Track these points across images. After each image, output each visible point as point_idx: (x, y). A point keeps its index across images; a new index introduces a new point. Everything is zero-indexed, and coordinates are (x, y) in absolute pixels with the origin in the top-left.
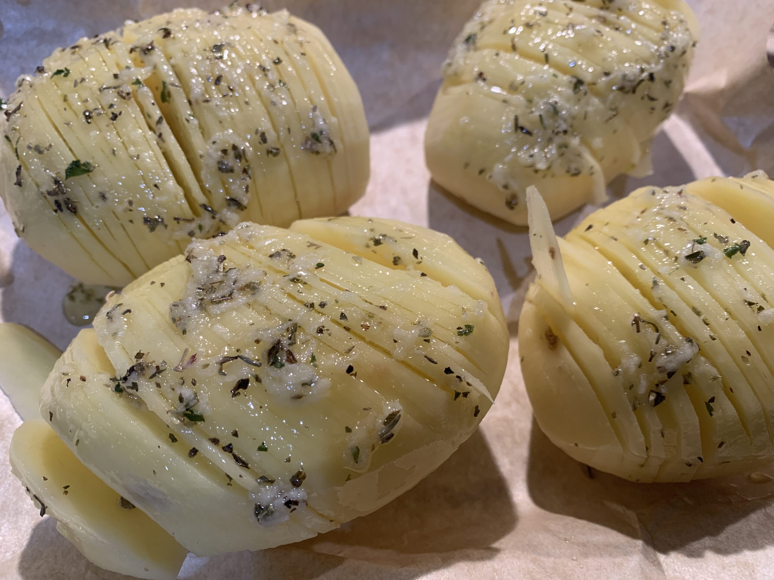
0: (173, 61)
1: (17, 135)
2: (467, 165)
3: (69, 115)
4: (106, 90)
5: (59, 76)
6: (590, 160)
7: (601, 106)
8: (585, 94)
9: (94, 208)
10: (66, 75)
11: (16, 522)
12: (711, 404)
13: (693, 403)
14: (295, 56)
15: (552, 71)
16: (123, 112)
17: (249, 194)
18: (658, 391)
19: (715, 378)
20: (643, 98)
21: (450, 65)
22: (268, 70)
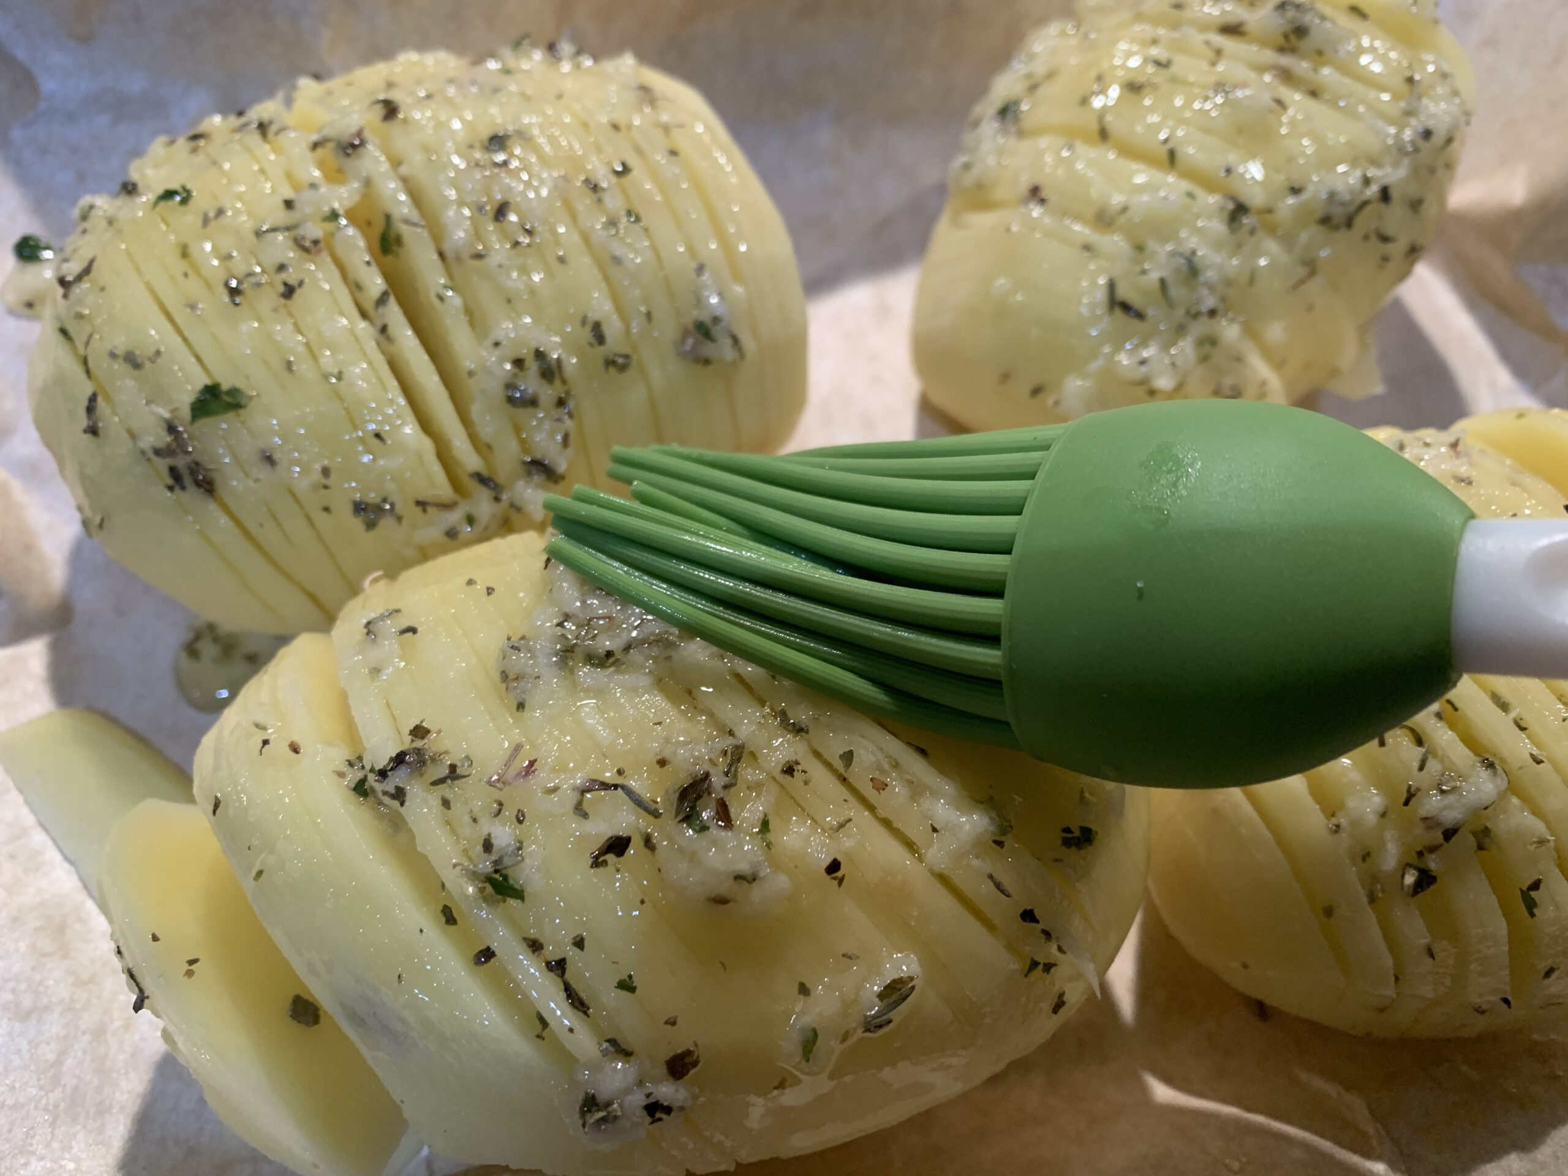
0: (404, 170)
1: (87, 329)
2: (1005, 377)
3: (193, 287)
4: (271, 235)
5: (170, 203)
6: (1260, 368)
7: (1284, 258)
8: (1252, 232)
9: (251, 483)
10: (184, 201)
11: (101, 1130)
12: (1532, 893)
13: (1495, 892)
14: (658, 158)
15: (1185, 185)
16: (307, 281)
17: (570, 451)
18: (1422, 866)
19: (1542, 842)
20: (1366, 238)
21: (967, 167)
22: (603, 189)
